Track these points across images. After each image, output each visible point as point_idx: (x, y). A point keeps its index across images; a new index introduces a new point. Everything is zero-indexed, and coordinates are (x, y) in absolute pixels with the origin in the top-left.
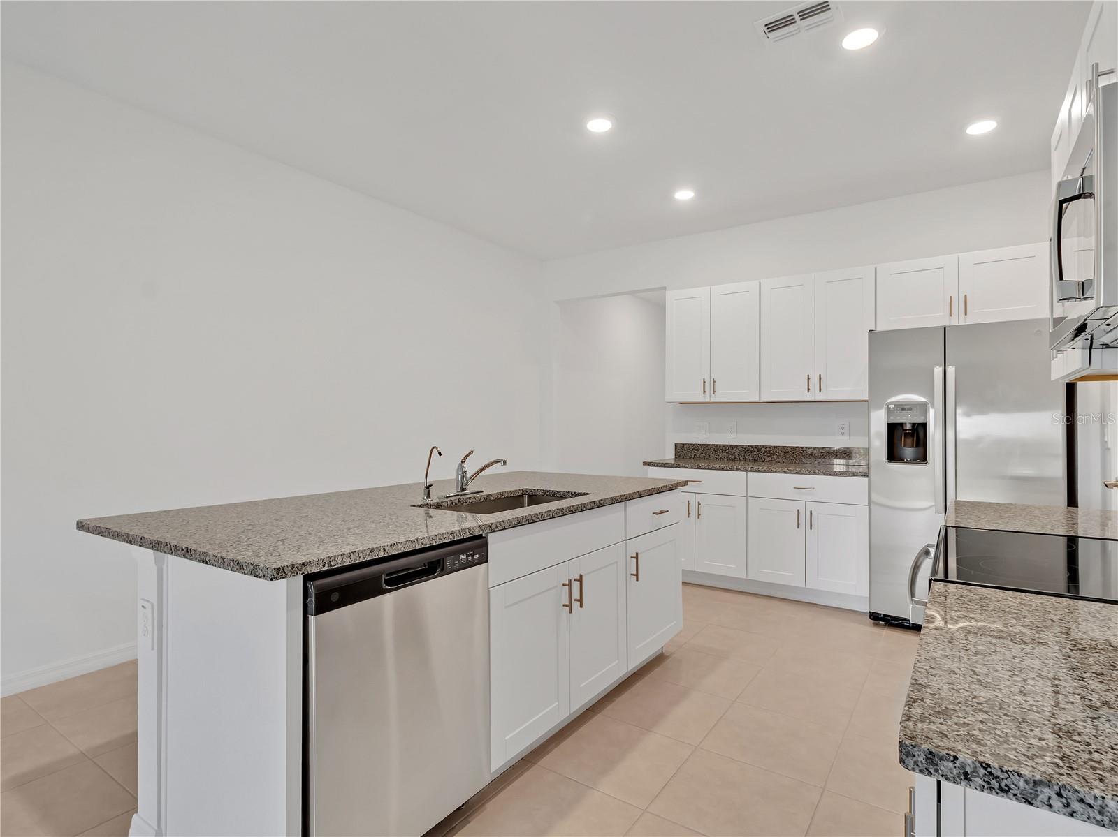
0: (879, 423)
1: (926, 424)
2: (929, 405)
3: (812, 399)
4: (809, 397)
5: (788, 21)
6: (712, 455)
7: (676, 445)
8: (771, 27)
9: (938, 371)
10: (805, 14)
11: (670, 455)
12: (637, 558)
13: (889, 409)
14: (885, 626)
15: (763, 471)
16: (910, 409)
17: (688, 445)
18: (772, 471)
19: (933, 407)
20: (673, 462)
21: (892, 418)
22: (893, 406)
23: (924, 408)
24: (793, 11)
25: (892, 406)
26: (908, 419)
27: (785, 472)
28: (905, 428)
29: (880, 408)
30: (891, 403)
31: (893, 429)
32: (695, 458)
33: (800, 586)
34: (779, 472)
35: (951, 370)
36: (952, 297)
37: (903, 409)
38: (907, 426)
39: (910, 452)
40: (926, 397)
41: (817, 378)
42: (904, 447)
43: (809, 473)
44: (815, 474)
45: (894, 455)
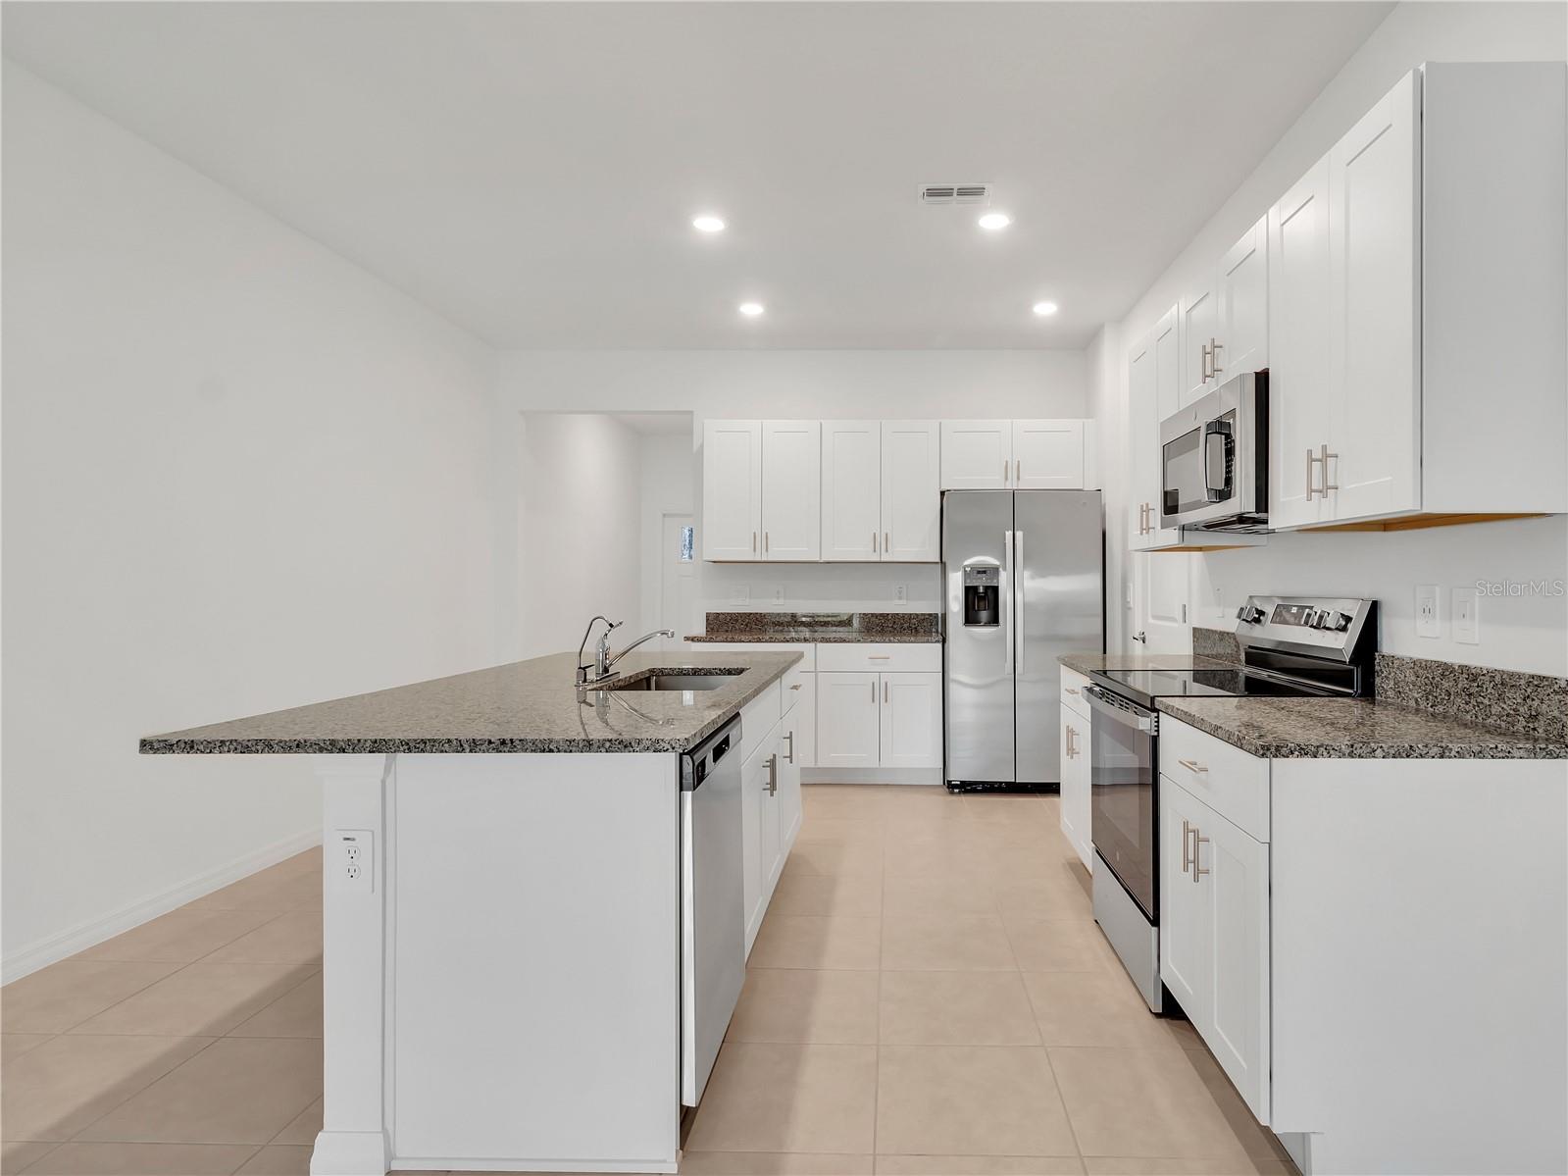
0: (956, 584)
1: (998, 587)
2: (1001, 569)
3: (878, 560)
4: (876, 558)
5: (945, 193)
6: (754, 626)
7: (708, 615)
8: (933, 193)
9: (1009, 534)
10: (963, 192)
11: (700, 629)
12: (790, 738)
13: (965, 571)
14: (959, 793)
15: (835, 641)
16: (984, 572)
17: (723, 614)
18: (846, 641)
19: (1005, 569)
20: (705, 635)
21: (968, 581)
23: (995, 570)
24: (956, 186)
25: (968, 569)
26: (981, 583)
27: (859, 641)
28: (979, 591)
29: (958, 570)
30: (967, 566)
31: (970, 592)
32: (733, 630)
33: (874, 766)
34: (852, 641)
35: (1019, 534)
36: (1007, 462)
37: (979, 572)
38: (981, 590)
39: (984, 615)
40: (998, 559)
41: (884, 537)
42: (979, 610)
43: (884, 642)
44: (890, 642)
45: (970, 619)
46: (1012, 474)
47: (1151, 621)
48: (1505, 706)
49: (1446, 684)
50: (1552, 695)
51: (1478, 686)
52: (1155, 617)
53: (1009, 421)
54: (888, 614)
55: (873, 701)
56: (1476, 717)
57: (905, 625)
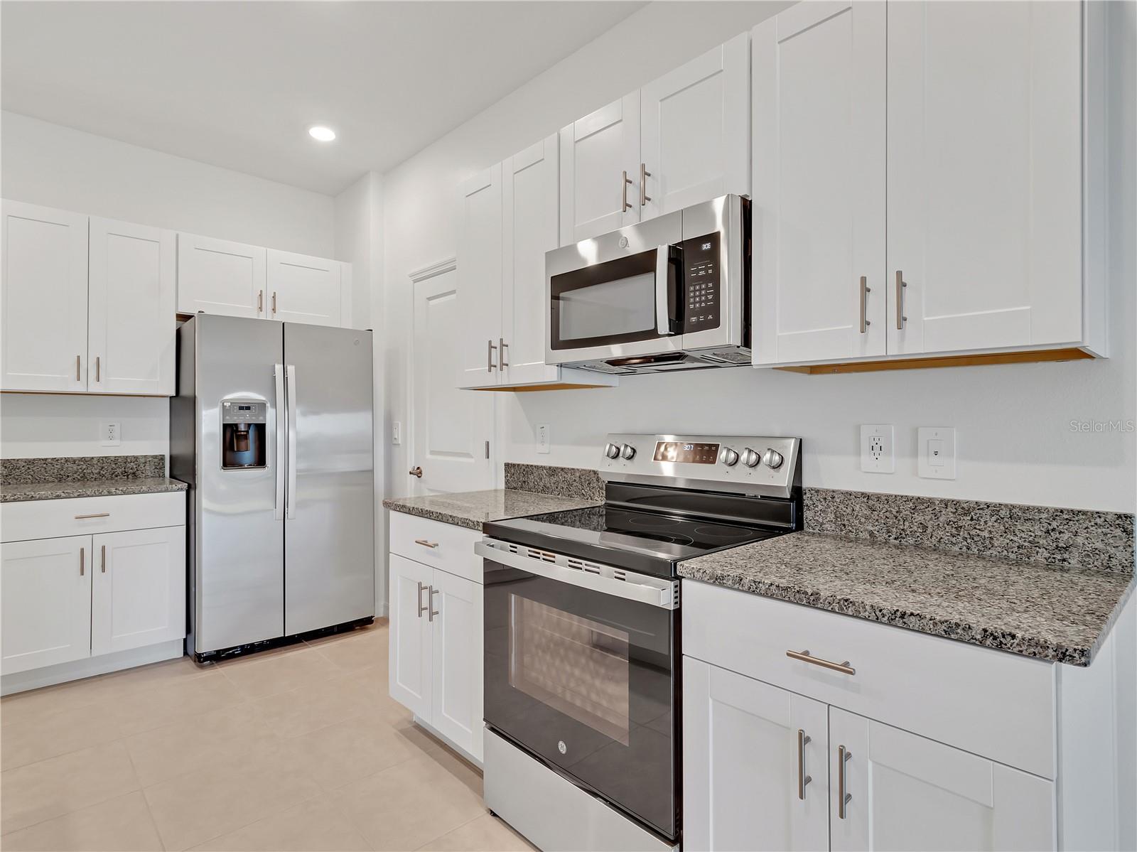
0: (214, 422)
1: (265, 424)
2: (268, 405)
3: (83, 390)
4: (79, 388)
9: (279, 367)
13: (224, 406)
15: (15, 500)
16: (248, 408)
18: (32, 498)
19: (274, 405)
21: (228, 418)
22: (229, 404)
23: (262, 406)
25: (227, 404)
26: (242, 420)
27: (58, 497)
28: (239, 430)
29: (213, 406)
30: (227, 401)
31: (229, 429)
34: (47, 498)
35: (291, 368)
36: (261, 291)
37: (241, 408)
38: (242, 428)
39: (248, 455)
40: (265, 396)
41: (93, 362)
42: (238, 450)
43: (101, 495)
44: (110, 494)
45: (230, 460)
46: (268, 304)
47: (429, 456)
48: (1015, 539)
49: (919, 518)
50: (1093, 528)
51: (972, 519)
52: (433, 453)
53: (265, 249)
54: (93, 458)
55: (82, 574)
56: (968, 548)
57: (119, 471)
